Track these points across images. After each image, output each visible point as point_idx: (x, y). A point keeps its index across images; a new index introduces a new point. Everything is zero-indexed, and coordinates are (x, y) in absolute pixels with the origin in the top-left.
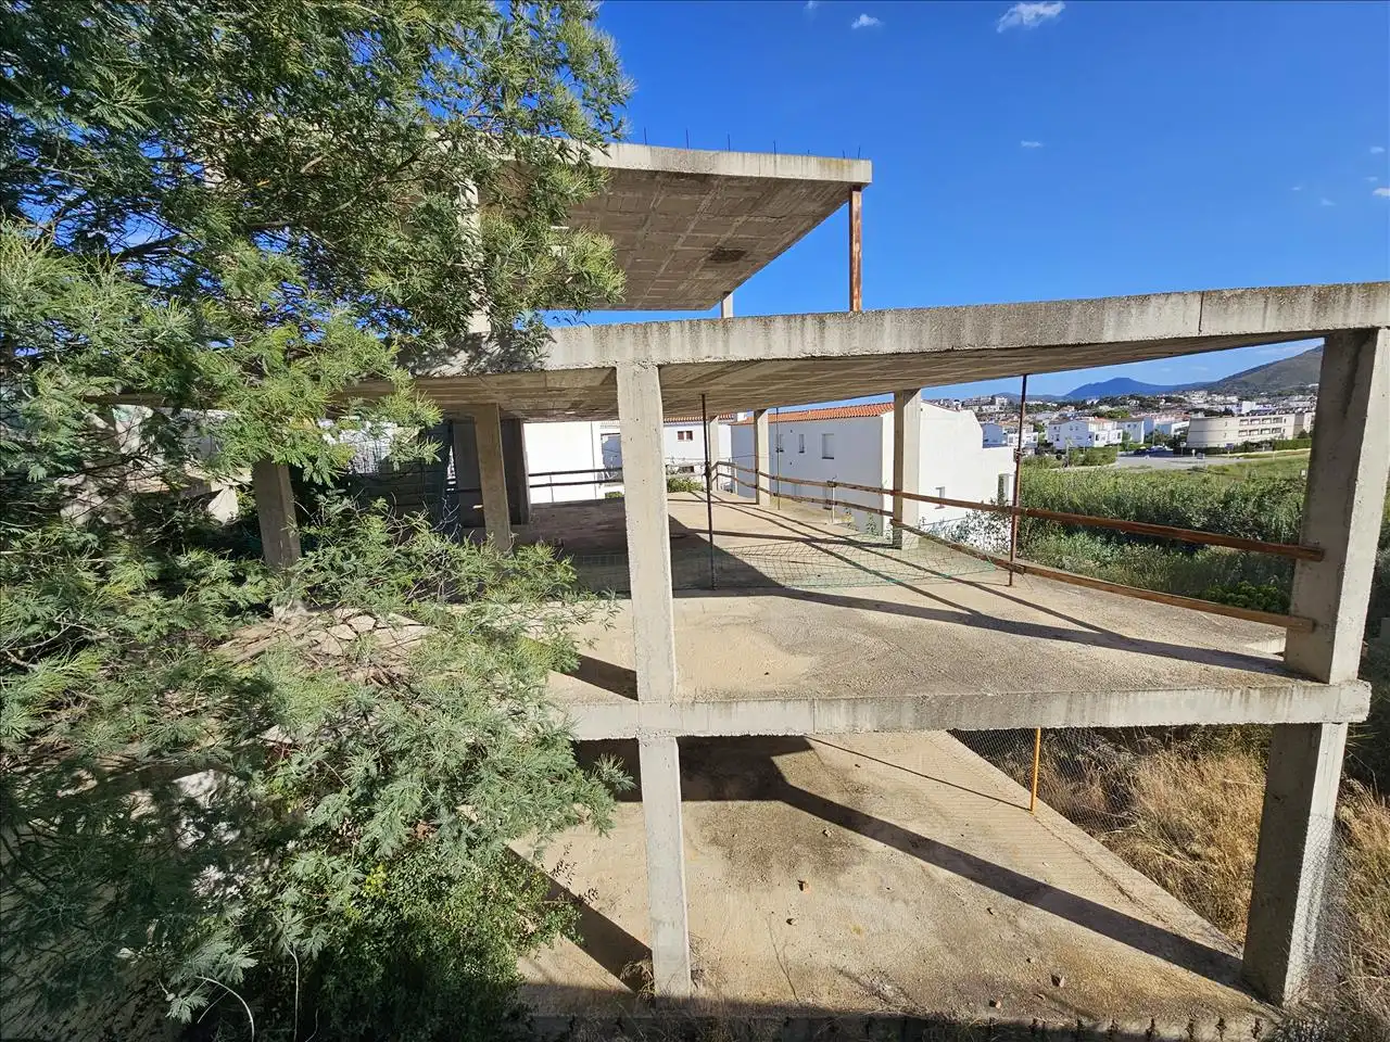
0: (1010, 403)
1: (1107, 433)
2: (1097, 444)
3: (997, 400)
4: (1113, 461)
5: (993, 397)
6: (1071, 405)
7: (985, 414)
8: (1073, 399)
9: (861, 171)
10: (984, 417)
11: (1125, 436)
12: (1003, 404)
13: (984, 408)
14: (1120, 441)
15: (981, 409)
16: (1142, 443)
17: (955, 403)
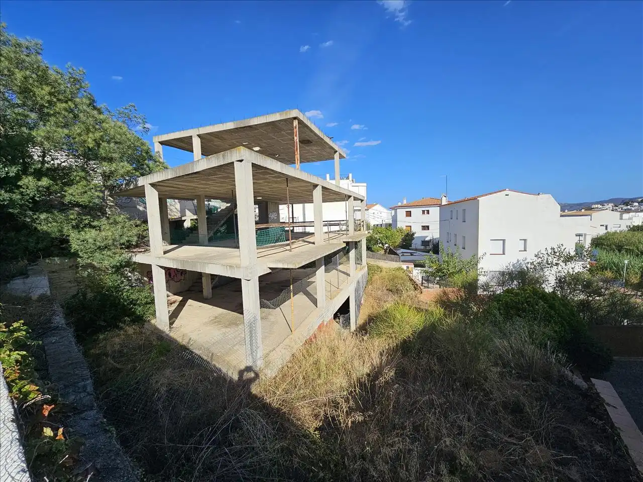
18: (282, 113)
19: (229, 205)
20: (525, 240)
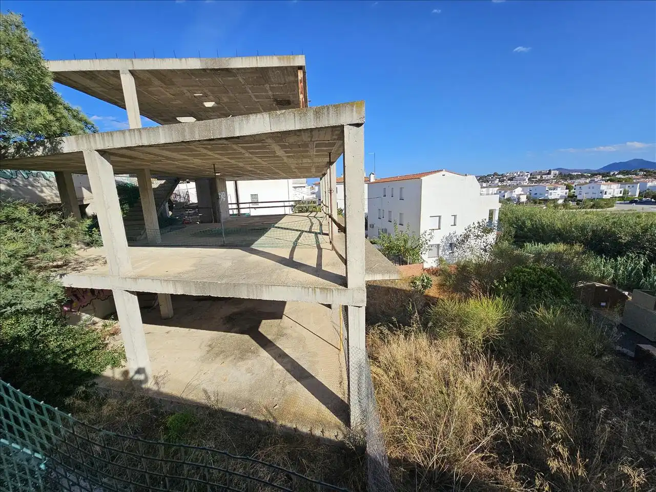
0: (560, 174)
1: (613, 190)
2: (605, 197)
3: (552, 172)
4: (612, 206)
5: (550, 171)
6: (600, 174)
7: (543, 180)
8: (603, 171)
9: (300, 61)
10: (543, 181)
11: (625, 192)
12: (556, 174)
13: (543, 176)
14: (621, 195)
15: (541, 177)
16: (637, 196)
17: (526, 174)
18: (282, 57)
19: (163, 182)
20: (455, 216)
